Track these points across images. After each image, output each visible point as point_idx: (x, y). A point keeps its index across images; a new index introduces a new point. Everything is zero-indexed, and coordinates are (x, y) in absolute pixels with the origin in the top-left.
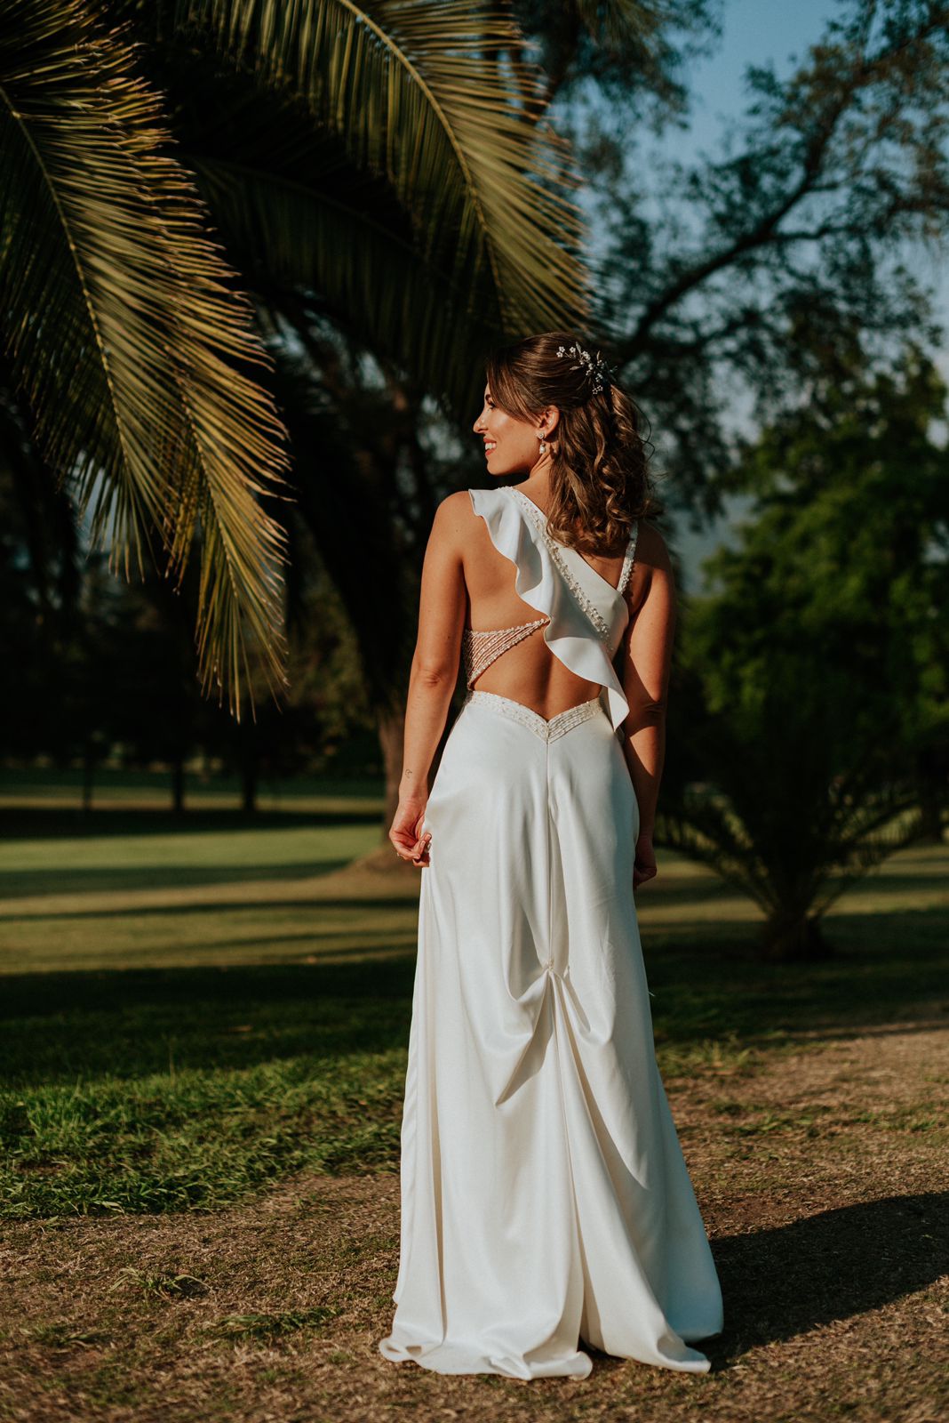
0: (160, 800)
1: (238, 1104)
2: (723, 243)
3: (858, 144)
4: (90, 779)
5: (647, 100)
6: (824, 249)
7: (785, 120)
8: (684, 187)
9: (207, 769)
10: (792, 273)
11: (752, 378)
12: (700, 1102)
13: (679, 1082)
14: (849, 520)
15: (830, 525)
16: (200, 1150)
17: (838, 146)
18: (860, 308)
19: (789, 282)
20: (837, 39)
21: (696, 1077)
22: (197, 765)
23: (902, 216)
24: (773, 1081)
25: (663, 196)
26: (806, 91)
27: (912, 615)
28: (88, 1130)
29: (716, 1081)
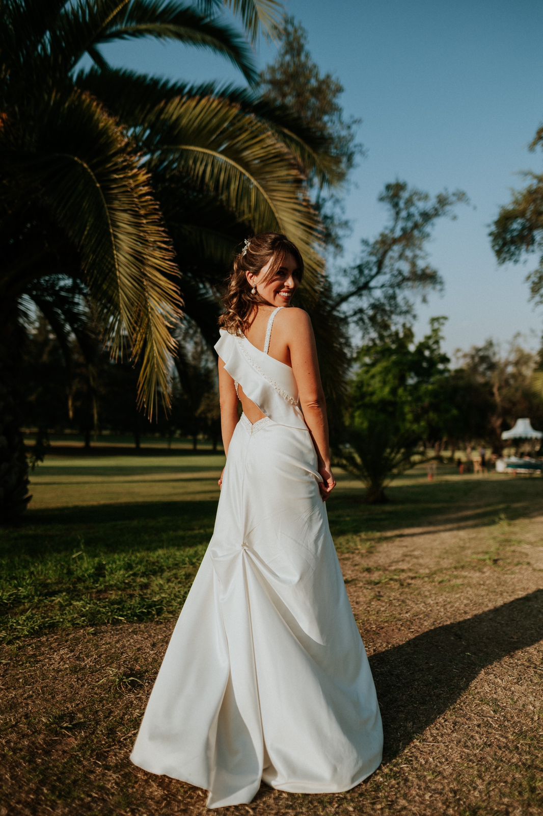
0: (189, 446)
1: (186, 564)
2: (353, 289)
3: (392, 261)
4: (171, 440)
5: (331, 248)
6: (383, 292)
7: (371, 254)
8: (342, 273)
9: (204, 438)
10: (373, 298)
11: (361, 329)
12: (356, 565)
13: (347, 555)
14: (386, 371)
15: (381, 373)
16: (167, 586)
17: (387, 262)
18: (393, 309)
19: (372, 301)
20: (387, 232)
21: (353, 553)
22: (200, 437)
23: (405, 283)
24: (380, 555)
25: (336, 275)
26: (378, 246)
27: (404, 399)
28: (126, 575)
29: (360, 556)
